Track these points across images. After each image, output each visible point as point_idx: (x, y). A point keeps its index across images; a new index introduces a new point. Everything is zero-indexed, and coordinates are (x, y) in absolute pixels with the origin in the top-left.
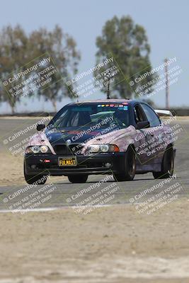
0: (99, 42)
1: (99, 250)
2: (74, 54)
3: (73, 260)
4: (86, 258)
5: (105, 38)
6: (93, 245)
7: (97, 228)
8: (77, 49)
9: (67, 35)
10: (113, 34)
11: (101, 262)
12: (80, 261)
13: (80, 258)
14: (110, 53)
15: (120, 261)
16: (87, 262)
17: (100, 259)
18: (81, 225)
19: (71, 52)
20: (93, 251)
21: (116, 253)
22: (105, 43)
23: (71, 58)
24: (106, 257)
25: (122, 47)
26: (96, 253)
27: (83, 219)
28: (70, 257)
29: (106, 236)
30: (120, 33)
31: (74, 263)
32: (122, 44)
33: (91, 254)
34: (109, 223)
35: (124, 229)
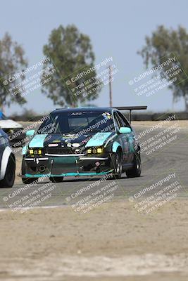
0: (46, 50)
1: (46, 250)
2: (22, 62)
3: (21, 259)
4: (33, 257)
5: (52, 46)
6: (40, 245)
7: (44, 229)
8: (24, 57)
9: (16, 43)
10: (59, 43)
11: (48, 261)
12: (27, 260)
13: (28, 257)
14: (57, 61)
15: (66, 260)
16: (35, 261)
17: (47, 258)
18: (28, 226)
19: (19, 59)
20: (42, 250)
21: (62, 253)
22: (51, 51)
23: (19, 65)
24: (52, 257)
25: (68, 55)
26: (43, 253)
27: (30, 220)
28: (17, 256)
29: (53, 236)
30: (65, 42)
31: (22, 262)
32: (67, 51)
33: (37, 253)
34: (55, 223)
35: (70, 229)
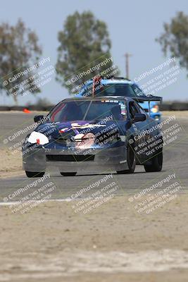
0: (61, 37)
1: (60, 244)
2: (36, 49)
3: (35, 254)
4: (47, 252)
5: (67, 33)
6: (54, 239)
7: (58, 223)
8: (39, 43)
9: (29, 30)
10: (75, 29)
11: (62, 256)
12: (42, 255)
13: (42, 252)
14: (72, 48)
15: (82, 255)
16: (49, 256)
17: (61, 253)
18: (42, 219)
19: (33, 46)
20: (57, 245)
21: (77, 247)
22: (66, 38)
23: (33, 52)
24: (66, 251)
25: (83, 42)
26: (58, 247)
27: (44, 214)
28: (31, 251)
29: (68, 230)
30: (81, 28)
31: (36, 256)
32: (83, 38)
33: (52, 248)
34: (70, 217)
35: (85, 223)
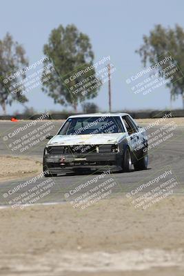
0: (46, 49)
1: (46, 245)
2: (23, 61)
3: (22, 255)
4: (34, 253)
5: (52, 46)
6: (41, 241)
7: (44, 225)
8: (25, 56)
9: (17, 43)
10: (59, 43)
11: (48, 257)
12: (29, 256)
13: (29, 253)
14: (57, 59)
15: (66, 256)
16: (35, 257)
17: (48, 254)
18: (29, 222)
19: (20, 59)
21: (62, 248)
22: (51, 51)
23: (20, 64)
24: (52, 252)
25: (68, 54)
26: (44, 248)
27: (31, 217)
28: (19, 252)
29: (53, 232)
30: (65, 41)
31: (23, 257)
32: (67, 51)
33: (38, 249)
34: (55, 220)
35: (70, 226)
